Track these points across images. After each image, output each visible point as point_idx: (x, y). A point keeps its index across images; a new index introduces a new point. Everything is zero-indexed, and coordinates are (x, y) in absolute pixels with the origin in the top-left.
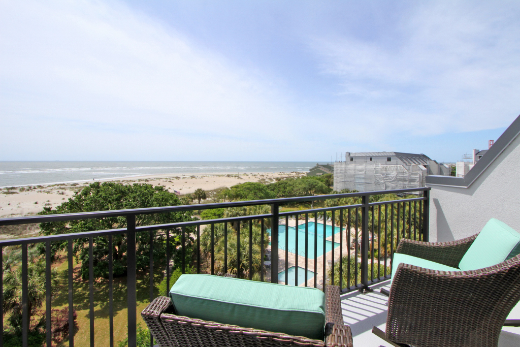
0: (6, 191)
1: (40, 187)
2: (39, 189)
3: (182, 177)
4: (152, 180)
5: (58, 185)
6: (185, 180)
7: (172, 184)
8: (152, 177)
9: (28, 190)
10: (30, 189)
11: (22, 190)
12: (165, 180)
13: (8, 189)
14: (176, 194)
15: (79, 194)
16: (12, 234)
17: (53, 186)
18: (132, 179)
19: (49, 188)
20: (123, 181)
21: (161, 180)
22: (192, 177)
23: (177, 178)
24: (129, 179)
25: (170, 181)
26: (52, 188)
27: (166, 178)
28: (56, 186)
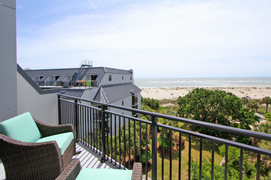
0: (176, 89)
1: (186, 88)
2: (185, 89)
3: (258, 88)
4: (236, 88)
5: (192, 88)
6: (261, 90)
7: (250, 92)
8: (236, 87)
9: (182, 89)
10: (183, 88)
11: (181, 89)
12: (245, 89)
13: (177, 88)
14: (247, 98)
15: (191, 92)
16: (174, 104)
17: (190, 88)
18: (224, 87)
19: (189, 89)
20: (219, 88)
21: (242, 89)
22: (267, 88)
23: (255, 88)
24: (222, 87)
25: (248, 90)
26: (190, 89)
27: (246, 88)
28: (191, 88)
